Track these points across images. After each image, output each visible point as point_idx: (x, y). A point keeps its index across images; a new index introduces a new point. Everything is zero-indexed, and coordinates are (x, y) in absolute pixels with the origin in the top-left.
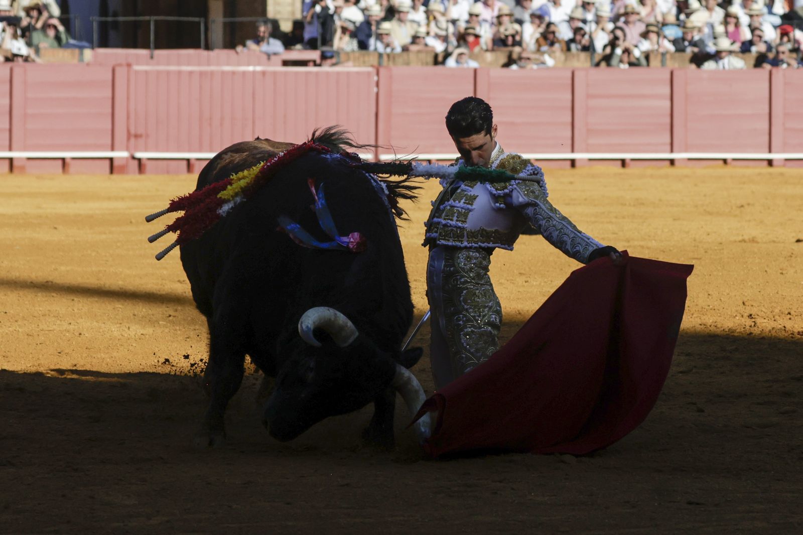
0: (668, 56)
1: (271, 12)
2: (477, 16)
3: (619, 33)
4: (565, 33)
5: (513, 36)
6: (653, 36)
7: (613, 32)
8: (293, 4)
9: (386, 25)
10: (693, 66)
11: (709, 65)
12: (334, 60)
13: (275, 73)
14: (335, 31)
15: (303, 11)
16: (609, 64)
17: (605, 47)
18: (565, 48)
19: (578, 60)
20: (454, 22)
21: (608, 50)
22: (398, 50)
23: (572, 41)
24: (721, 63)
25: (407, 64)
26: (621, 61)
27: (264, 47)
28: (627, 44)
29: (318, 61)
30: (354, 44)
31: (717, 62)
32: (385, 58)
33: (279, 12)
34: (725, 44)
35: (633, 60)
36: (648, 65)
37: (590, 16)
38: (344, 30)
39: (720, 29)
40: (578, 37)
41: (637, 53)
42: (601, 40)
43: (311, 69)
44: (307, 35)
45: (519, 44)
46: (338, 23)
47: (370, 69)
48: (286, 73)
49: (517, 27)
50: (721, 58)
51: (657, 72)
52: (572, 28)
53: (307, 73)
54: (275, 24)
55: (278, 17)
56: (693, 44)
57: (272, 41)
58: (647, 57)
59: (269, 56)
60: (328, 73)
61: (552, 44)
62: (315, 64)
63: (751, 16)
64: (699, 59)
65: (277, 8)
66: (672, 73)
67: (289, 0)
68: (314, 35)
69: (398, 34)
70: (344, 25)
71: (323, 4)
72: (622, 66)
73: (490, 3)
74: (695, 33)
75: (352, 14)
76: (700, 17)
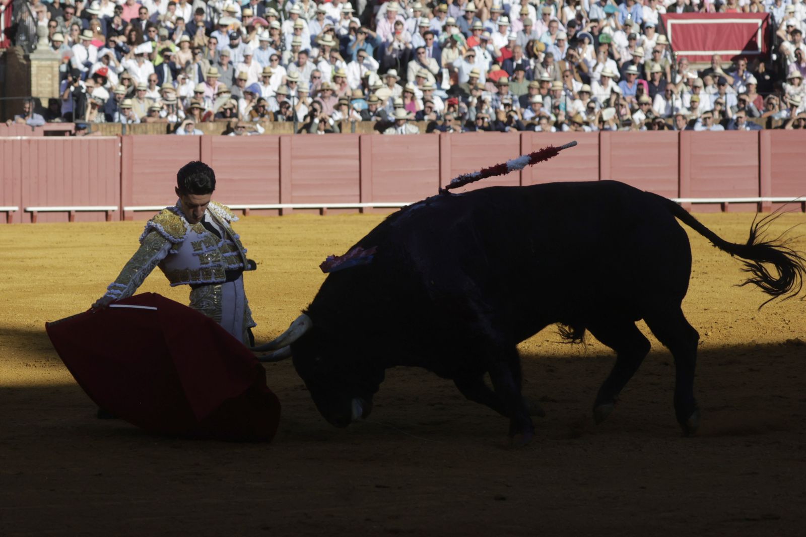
0: (357, 124)
1: (35, 91)
2: (201, 93)
3: (317, 106)
4: (273, 106)
5: (231, 109)
6: (345, 108)
7: (311, 105)
8: (52, 86)
9: (128, 102)
10: (377, 132)
11: (390, 131)
12: (86, 131)
13: (38, 141)
14: (87, 106)
15: (60, 91)
16: (308, 132)
17: (305, 117)
18: (273, 119)
19: (284, 128)
20: (183, 98)
21: (308, 120)
22: (138, 121)
23: (279, 112)
24: (399, 129)
25: (146, 133)
26: (319, 129)
27: (29, 120)
28: (323, 115)
29: (73, 132)
30: (102, 117)
31: (396, 129)
32: (127, 127)
33: (41, 92)
34: (402, 113)
35: (328, 127)
36: (341, 132)
37: (293, 93)
38: (94, 105)
39: (399, 101)
40: (283, 110)
41: (331, 122)
42: (302, 112)
43: (67, 138)
44: (64, 111)
45: (236, 115)
46: (89, 101)
47: (115, 137)
48: (47, 141)
49: (234, 102)
50: (399, 126)
51: (348, 137)
52: (278, 102)
53: (64, 141)
54: (38, 101)
55: (40, 96)
56: (377, 114)
57: (35, 115)
58: (340, 125)
59: (33, 127)
60: (81, 141)
61: (262, 116)
62: (71, 134)
63: (424, 91)
64: (382, 126)
65: (40, 89)
66: (360, 138)
67: (49, 82)
68: (70, 110)
69: (138, 109)
70: (94, 101)
71: (76, 85)
72: (319, 133)
73: (212, 82)
74: (378, 106)
75: (100, 93)
76: (384, 93)
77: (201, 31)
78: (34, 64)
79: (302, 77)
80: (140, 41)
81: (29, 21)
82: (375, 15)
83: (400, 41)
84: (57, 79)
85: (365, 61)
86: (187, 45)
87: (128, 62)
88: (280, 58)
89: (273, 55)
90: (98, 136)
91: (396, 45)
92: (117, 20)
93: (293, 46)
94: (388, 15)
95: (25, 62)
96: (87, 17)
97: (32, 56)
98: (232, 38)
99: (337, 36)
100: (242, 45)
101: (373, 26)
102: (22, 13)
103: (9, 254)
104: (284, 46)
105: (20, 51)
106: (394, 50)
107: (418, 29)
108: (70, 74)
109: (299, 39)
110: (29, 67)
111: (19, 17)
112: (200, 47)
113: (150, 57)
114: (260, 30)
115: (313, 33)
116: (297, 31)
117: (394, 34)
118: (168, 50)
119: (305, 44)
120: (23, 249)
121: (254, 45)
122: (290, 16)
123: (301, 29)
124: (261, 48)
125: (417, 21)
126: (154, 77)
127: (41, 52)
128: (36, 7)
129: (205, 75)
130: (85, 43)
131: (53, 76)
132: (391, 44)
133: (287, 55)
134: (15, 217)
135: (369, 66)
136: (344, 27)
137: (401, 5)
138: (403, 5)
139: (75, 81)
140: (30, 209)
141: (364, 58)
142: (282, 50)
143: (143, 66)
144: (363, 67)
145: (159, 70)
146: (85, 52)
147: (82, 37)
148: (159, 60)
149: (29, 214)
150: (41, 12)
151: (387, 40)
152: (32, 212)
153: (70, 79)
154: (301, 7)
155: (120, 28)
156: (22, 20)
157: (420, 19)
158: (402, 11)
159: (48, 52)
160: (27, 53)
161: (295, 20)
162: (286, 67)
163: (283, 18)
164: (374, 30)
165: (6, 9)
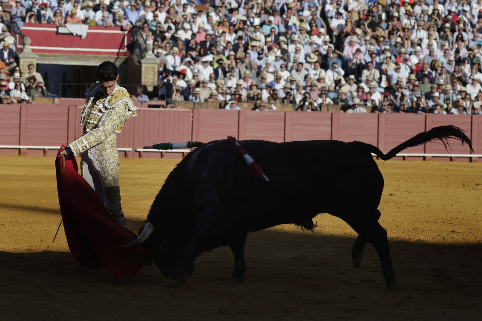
0: (330, 106)
1: (144, 81)
2: (240, 85)
3: (307, 95)
4: (282, 94)
5: (257, 95)
6: (324, 96)
7: (304, 94)
8: (154, 79)
9: (198, 89)
10: (342, 111)
11: (350, 111)
12: (172, 105)
13: (144, 111)
14: (173, 92)
15: (158, 82)
16: (302, 110)
17: (300, 101)
18: (281, 102)
19: (288, 107)
20: (229, 88)
21: (302, 103)
22: (203, 101)
23: (285, 98)
24: (355, 110)
25: (207, 108)
26: (308, 108)
27: (140, 98)
28: (311, 100)
29: (165, 106)
30: (182, 98)
31: (353, 109)
32: (197, 104)
33: (147, 82)
34: (357, 101)
35: (314, 108)
36: (321, 110)
37: (294, 87)
38: (177, 91)
39: (355, 94)
40: (288, 97)
41: (315, 104)
42: (299, 98)
43: (161, 109)
44: (160, 93)
45: (260, 99)
46: (174, 88)
47: (190, 110)
48: (150, 111)
49: (259, 91)
50: (355, 108)
51: (325, 114)
52: (285, 92)
53: (160, 111)
54: (145, 87)
55: (146, 84)
56: (342, 101)
57: (143, 95)
58: (320, 105)
59: (142, 102)
60: (169, 111)
61: (275, 100)
62: (164, 107)
63: (370, 88)
64: (345, 108)
65: (146, 80)
66: (332, 114)
67: (152, 77)
68: (164, 93)
69: (203, 94)
70: (178, 88)
71: (168, 78)
72: (308, 111)
73: (246, 80)
74: (343, 96)
75: (181, 84)
76: (346, 88)
77: (241, 50)
78: (144, 66)
79: (299, 78)
80: (206, 54)
81: (141, 40)
82: (343, 43)
83: (357, 59)
84: (156, 75)
85: (336, 70)
86: (233, 57)
87: (199, 66)
88: (286, 66)
89: (282, 64)
90: (180, 109)
91: (354, 61)
92: (193, 42)
93: (294, 60)
94: (351, 44)
95: (138, 64)
96: (174, 39)
97: (142, 61)
98: (259, 54)
99: (320, 54)
100: (265, 58)
101: (341, 50)
102: (137, 36)
103: (126, 176)
104: (289, 59)
105: (135, 58)
106: (353, 64)
107: (367, 52)
108: (165, 72)
109: (297, 56)
110: (140, 67)
111: (135, 38)
112: (240, 59)
113: (211, 64)
114: (275, 50)
115: (306, 53)
116: (297, 51)
117: (354, 54)
118: (221, 60)
119: (302, 59)
120: (134, 173)
121: (271, 58)
122: (293, 42)
123: (300, 50)
124: (276, 60)
125: (367, 47)
126: (213, 76)
127: (148, 59)
128: (146, 33)
129: (243, 75)
130: (174, 55)
131: (154, 73)
132: (352, 60)
133: (290, 65)
134: (130, 155)
135: (338, 73)
136: (324, 49)
137: (358, 38)
138: (360, 37)
139: (167, 76)
140: (139, 150)
141: (335, 68)
142: (288, 62)
143: (207, 69)
144: (335, 73)
145: (216, 71)
146: (173, 60)
147: (172, 51)
148: (216, 65)
149: (138, 153)
150: (149, 35)
151: (350, 58)
152: (139, 152)
153: (164, 75)
154: (299, 37)
155: (194, 46)
156: (137, 40)
157: (369, 46)
158: (359, 41)
159: (152, 59)
160: (140, 59)
161: (296, 44)
162: (290, 72)
163: (289, 43)
164: (342, 51)
165: (128, 33)
